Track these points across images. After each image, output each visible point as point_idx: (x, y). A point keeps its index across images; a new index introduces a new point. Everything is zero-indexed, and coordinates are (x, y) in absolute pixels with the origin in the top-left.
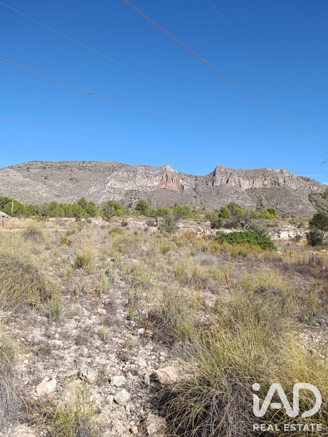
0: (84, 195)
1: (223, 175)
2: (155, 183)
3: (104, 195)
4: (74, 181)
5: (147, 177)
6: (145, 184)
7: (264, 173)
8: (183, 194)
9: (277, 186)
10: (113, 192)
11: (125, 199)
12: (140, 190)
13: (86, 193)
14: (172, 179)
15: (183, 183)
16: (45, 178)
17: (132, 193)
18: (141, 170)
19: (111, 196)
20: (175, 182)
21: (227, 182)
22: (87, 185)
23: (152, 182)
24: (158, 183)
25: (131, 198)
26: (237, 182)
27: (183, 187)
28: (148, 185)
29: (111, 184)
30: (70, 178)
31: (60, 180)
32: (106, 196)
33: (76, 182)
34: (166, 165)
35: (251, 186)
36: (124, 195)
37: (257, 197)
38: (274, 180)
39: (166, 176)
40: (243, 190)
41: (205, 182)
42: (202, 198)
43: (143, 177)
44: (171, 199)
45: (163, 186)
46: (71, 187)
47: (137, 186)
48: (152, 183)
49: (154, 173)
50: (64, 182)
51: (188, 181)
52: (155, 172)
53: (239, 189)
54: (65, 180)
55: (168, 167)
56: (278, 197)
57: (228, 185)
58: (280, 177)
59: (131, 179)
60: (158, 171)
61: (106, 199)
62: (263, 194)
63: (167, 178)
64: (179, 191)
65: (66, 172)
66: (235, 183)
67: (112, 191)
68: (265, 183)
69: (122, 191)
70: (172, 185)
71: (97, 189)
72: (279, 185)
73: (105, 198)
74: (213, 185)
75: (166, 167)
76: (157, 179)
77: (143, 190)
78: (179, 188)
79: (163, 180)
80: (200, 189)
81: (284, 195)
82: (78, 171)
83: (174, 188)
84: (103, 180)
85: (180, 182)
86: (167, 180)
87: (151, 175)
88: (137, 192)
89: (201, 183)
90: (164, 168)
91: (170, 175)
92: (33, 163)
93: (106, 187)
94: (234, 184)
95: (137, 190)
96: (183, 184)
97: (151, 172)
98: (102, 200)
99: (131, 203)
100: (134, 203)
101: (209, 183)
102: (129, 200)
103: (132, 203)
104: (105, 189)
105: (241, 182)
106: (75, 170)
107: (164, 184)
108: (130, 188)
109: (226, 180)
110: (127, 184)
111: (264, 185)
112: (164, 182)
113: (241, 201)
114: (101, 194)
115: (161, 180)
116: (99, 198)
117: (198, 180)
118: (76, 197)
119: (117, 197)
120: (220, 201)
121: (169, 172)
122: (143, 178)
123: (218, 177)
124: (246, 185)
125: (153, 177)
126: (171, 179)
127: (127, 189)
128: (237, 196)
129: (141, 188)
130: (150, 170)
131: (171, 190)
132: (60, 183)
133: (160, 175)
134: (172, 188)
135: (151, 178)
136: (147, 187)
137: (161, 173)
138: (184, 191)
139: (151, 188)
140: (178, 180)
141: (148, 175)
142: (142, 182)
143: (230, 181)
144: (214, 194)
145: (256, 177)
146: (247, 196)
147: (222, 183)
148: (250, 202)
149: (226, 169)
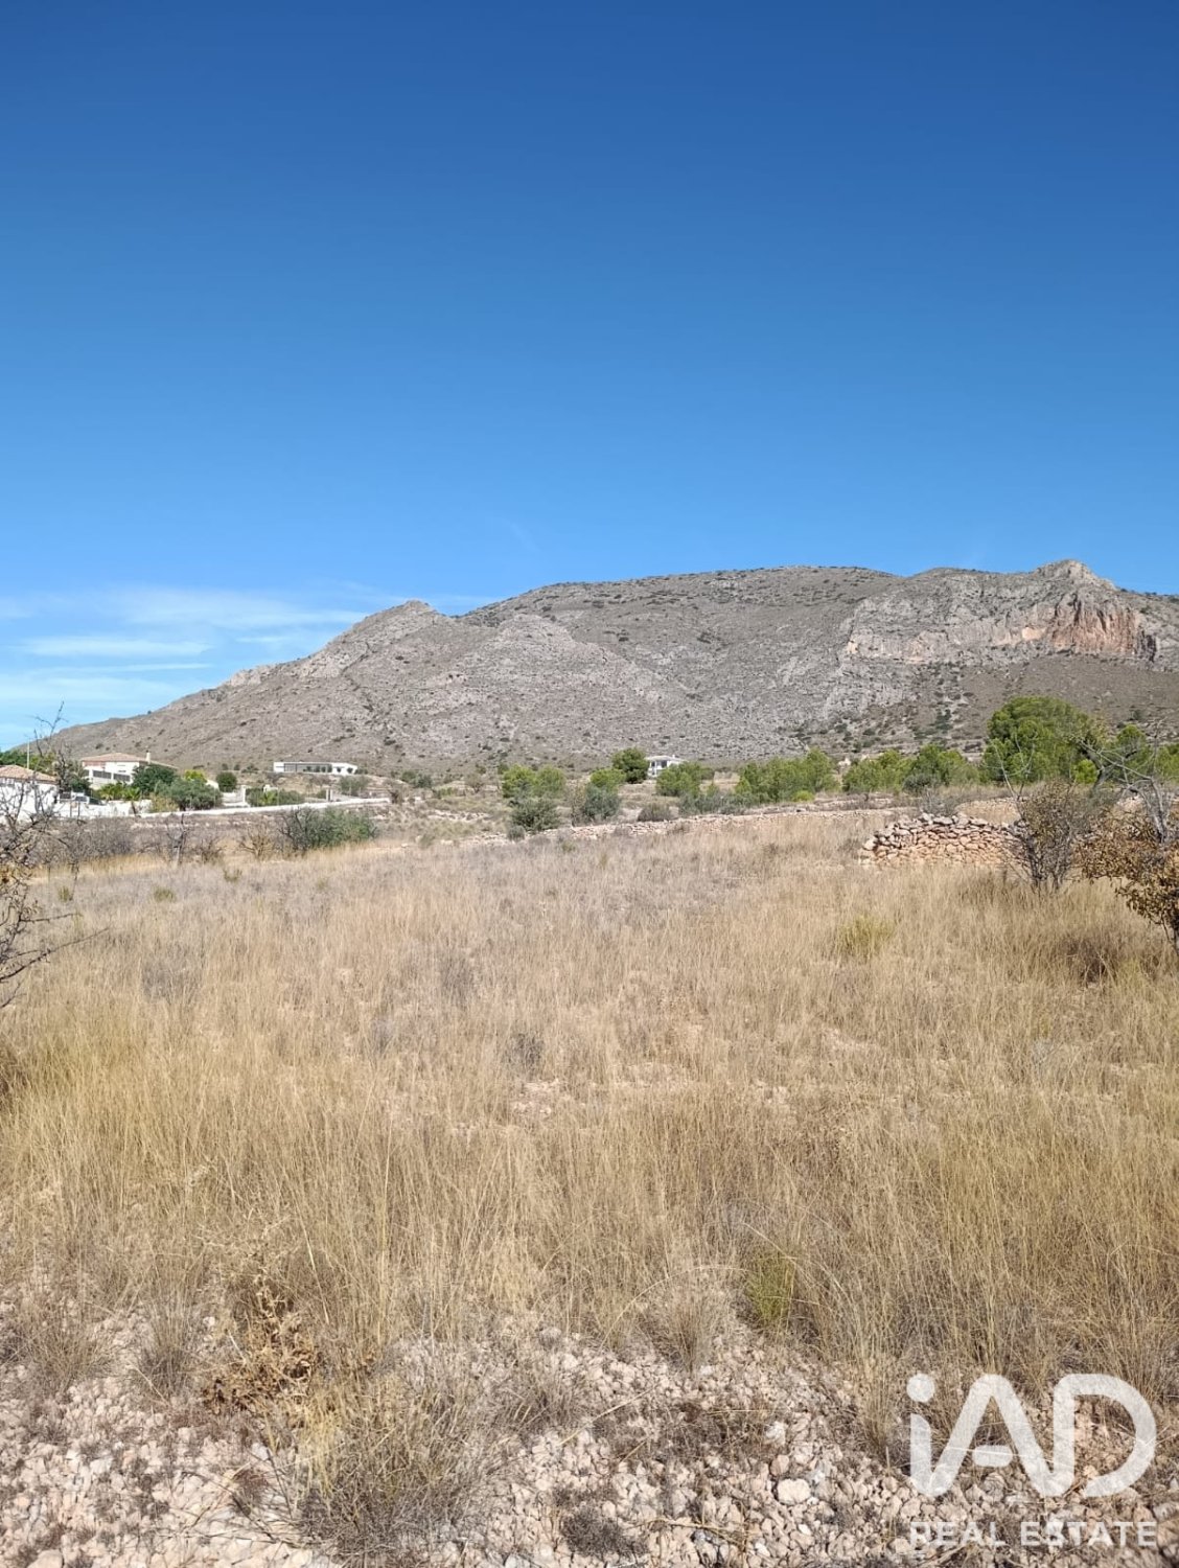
0: (764, 692)
2: (1026, 634)
3: (835, 689)
4: (715, 644)
5: (992, 613)
6: (986, 638)
8: (1155, 669)
10: (869, 676)
11: (914, 698)
12: (968, 663)
13: (768, 682)
14: (1101, 614)
15: (1151, 628)
16: (622, 640)
17: (936, 674)
18: (964, 588)
19: (863, 690)
20: (1112, 626)
22: (768, 653)
23: (1015, 629)
24: (1036, 634)
25: (940, 695)
27: (1151, 643)
28: (1000, 643)
29: (855, 645)
30: (699, 635)
31: (670, 644)
32: (842, 690)
33: (719, 645)
34: (1067, 562)
36: (909, 682)
39: (1075, 603)
43: (974, 613)
44: (1108, 693)
45: (1062, 645)
46: (710, 665)
47: (955, 646)
48: (1012, 633)
49: (1017, 593)
50: (681, 647)
51: (1165, 617)
52: (1024, 590)
54: (684, 644)
55: (1076, 570)
59: (929, 624)
60: (1034, 588)
61: (847, 702)
63: (1079, 612)
64: (1135, 660)
65: (680, 615)
67: (864, 671)
69: (901, 670)
70: (1098, 637)
71: (808, 667)
73: (843, 700)
75: (1066, 569)
76: (1034, 618)
77: (979, 661)
78: (1129, 646)
79: (1060, 618)
82: (718, 606)
83: (1110, 649)
84: (819, 632)
85: (1137, 622)
86: (1076, 619)
87: (1009, 604)
88: (957, 669)
90: (1057, 574)
91: (1092, 598)
92: (559, 590)
93: (841, 657)
95: (954, 662)
96: (1148, 632)
97: (1005, 593)
98: (831, 707)
99: (944, 713)
100: (955, 713)
102: (934, 701)
103: (948, 711)
104: (838, 665)
106: (708, 606)
107: (1064, 633)
108: (930, 656)
110: (915, 644)
112: (1062, 629)
114: (826, 684)
115: (1052, 621)
116: (820, 700)
118: (735, 700)
119: (886, 694)
121: (1082, 586)
122: (975, 618)
125: (1018, 612)
126: (1095, 615)
127: (917, 660)
129: (970, 654)
130: (1002, 584)
131: (1096, 657)
132: (671, 654)
133: (1046, 603)
134: (1098, 651)
135: (1008, 616)
136: (993, 648)
137: (1050, 594)
138: (1156, 657)
139: (1011, 653)
140: (1125, 614)
141: (996, 603)
142: (975, 631)
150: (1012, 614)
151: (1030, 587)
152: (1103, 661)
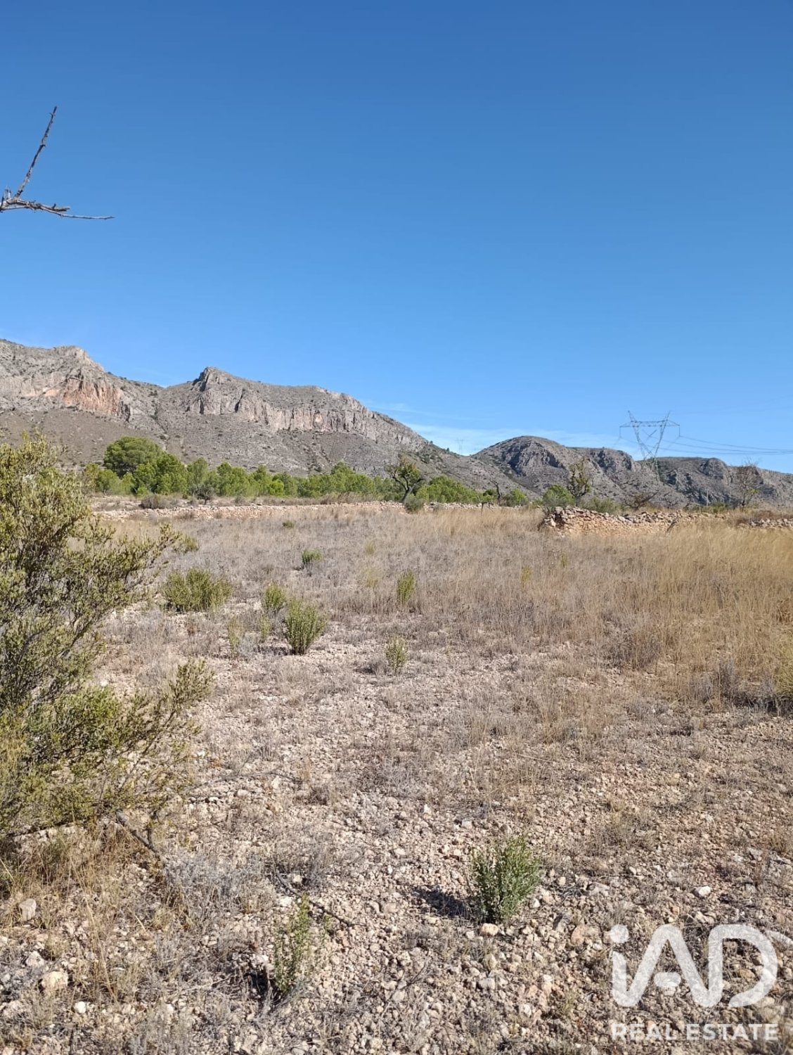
1: (226, 392)
2: (46, 392)
5: (21, 373)
6: (17, 391)
7: (314, 399)
8: (129, 427)
9: (341, 430)
14: (96, 386)
15: (127, 400)
18: (1, 352)
20: (104, 395)
21: (237, 408)
23: (38, 387)
24: (53, 392)
26: (259, 411)
27: (127, 409)
28: (27, 395)
34: (74, 347)
35: (288, 424)
37: (305, 449)
38: (335, 415)
39: (79, 375)
40: (274, 432)
41: (179, 402)
42: (182, 442)
43: (8, 370)
44: (101, 439)
45: (70, 402)
48: (36, 389)
49: (40, 362)
51: (135, 395)
52: (44, 361)
53: (265, 429)
55: (80, 353)
56: (348, 453)
57: (240, 416)
58: (346, 412)
60: (51, 361)
62: (314, 444)
63: (82, 382)
64: (117, 419)
66: (256, 413)
68: (317, 420)
70: (95, 401)
72: (345, 428)
74: (202, 412)
75: (73, 352)
76: (52, 381)
77: (11, 406)
78: (114, 410)
79: (69, 385)
80: (171, 420)
81: (357, 450)
83: (101, 410)
85: (119, 395)
86: (81, 387)
87: (34, 369)
89: (170, 404)
90: (67, 354)
91: (91, 375)
94: (253, 417)
96: (126, 403)
97: (32, 360)
101: (192, 407)
105: (268, 413)
107: (72, 395)
109: (234, 404)
111: (314, 423)
112: (71, 392)
113: (275, 458)
115: (64, 385)
117: (160, 396)
120: (228, 453)
121: (84, 365)
122: (9, 374)
123: (215, 395)
124: (279, 421)
125: (39, 374)
126: (92, 385)
128: (265, 445)
129: (5, 400)
130: (29, 354)
131: (93, 414)
133: (59, 372)
134: (94, 410)
135: (33, 377)
136: (22, 398)
137: (62, 367)
138: (130, 420)
139: (35, 404)
140: (112, 388)
141: (24, 366)
142: (8, 383)
143: (242, 408)
144: (210, 435)
145: (296, 404)
146: (285, 447)
147: (223, 410)
148: (294, 460)
149: (231, 378)
150: (36, 376)
151: (49, 360)
152: (97, 417)
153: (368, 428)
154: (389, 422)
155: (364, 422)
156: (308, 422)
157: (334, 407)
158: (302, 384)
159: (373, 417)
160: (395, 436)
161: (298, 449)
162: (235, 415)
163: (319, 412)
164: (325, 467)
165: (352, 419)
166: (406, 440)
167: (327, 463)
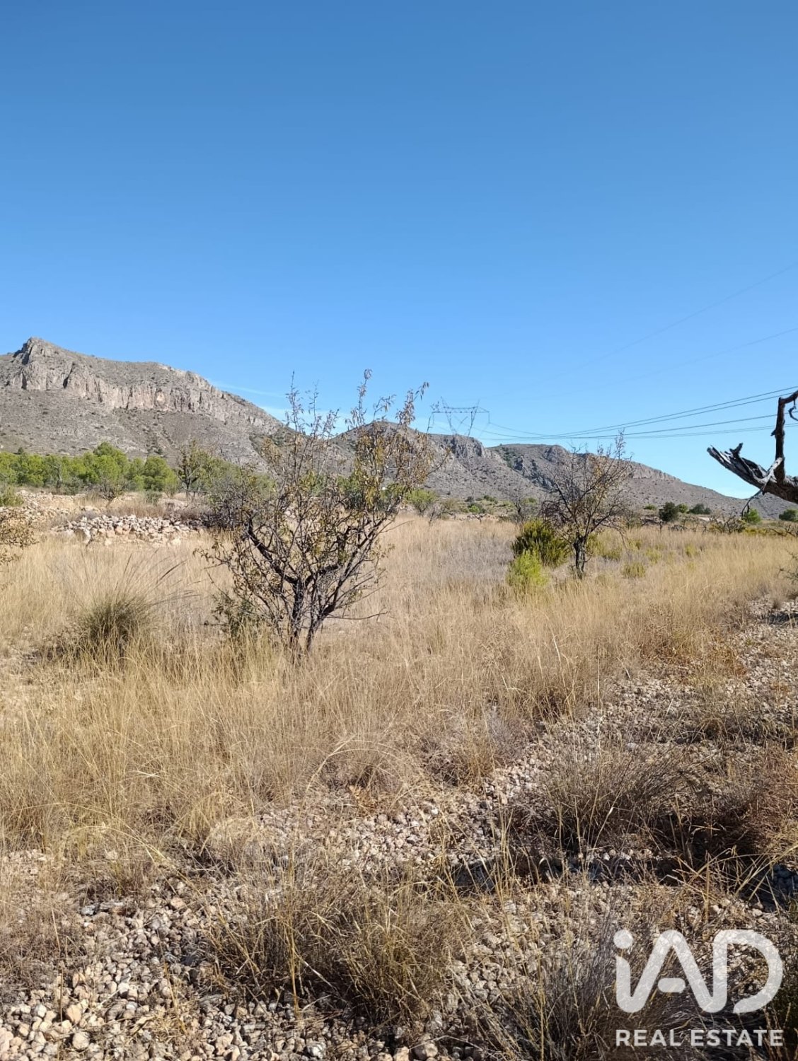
1: (52, 366)
7: (155, 377)
9: (185, 409)
21: (65, 384)
26: (91, 388)
35: (126, 403)
37: (144, 430)
38: (178, 394)
40: (108, 411)
53: (98, 407)
56: (193, 434)
57: (69, 393)
58: (191, 390)
62: (155, 425)
66: (87, 389)
68: (159, 399)
72: (190, 408)
74: (24, 387)
81: (203, 431)
94: (84, 394)
101: (13, 381)
105: (102, 390)
109: (63, 379)
111: (156, 403)
120: (55, 433)
123: (39, 368)
124: (114, 398)
128: (97, 425)
143: (72, 383)
144: (33, 413)
145: (135, 381)
146: (121, 427)
147: (50, 386)
148: (131, 441)
149: (59, 351)
153: (216, 409)
154: (240, 403)
155: (211, 403)
156: (148, 400)
157: (178, 385)
158: (142, 361)
159: (223, 397)
160: (247, 418)
161: (137, 430)
162: (63, 391)
163: (160, 391)
164: (167, 449)
165: (198, 399)
166: (259, 422)
167: (169, 445)
